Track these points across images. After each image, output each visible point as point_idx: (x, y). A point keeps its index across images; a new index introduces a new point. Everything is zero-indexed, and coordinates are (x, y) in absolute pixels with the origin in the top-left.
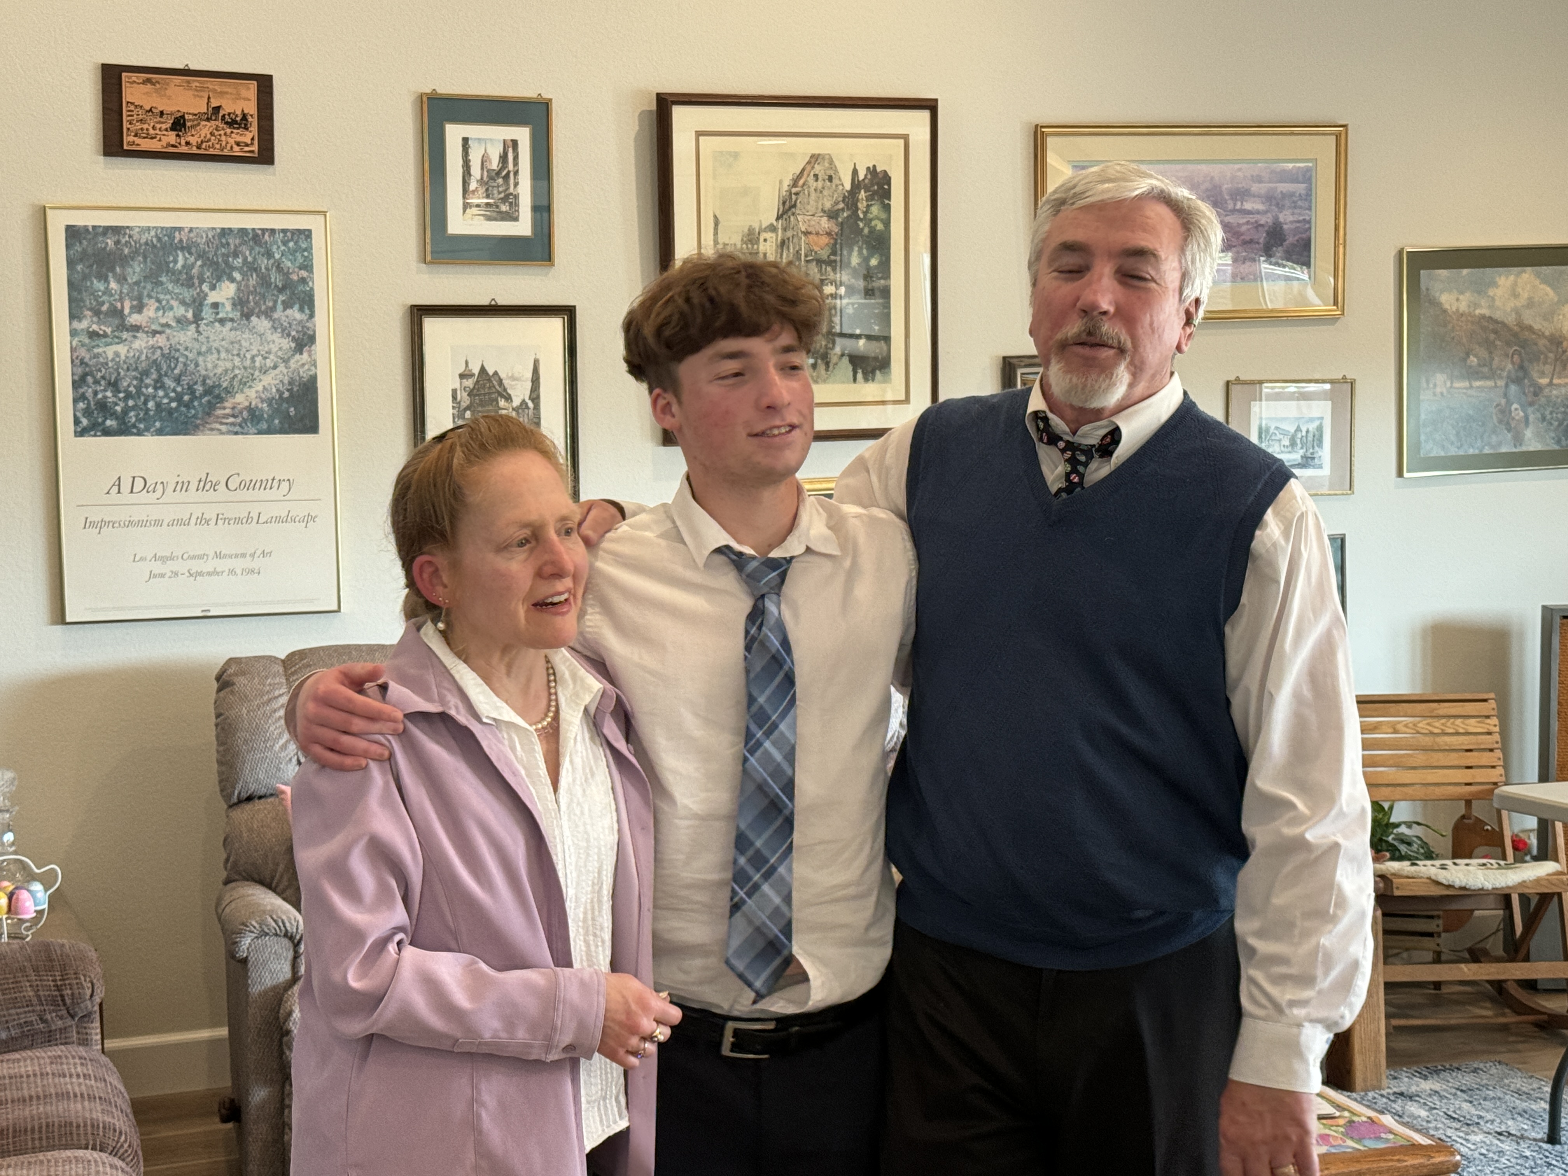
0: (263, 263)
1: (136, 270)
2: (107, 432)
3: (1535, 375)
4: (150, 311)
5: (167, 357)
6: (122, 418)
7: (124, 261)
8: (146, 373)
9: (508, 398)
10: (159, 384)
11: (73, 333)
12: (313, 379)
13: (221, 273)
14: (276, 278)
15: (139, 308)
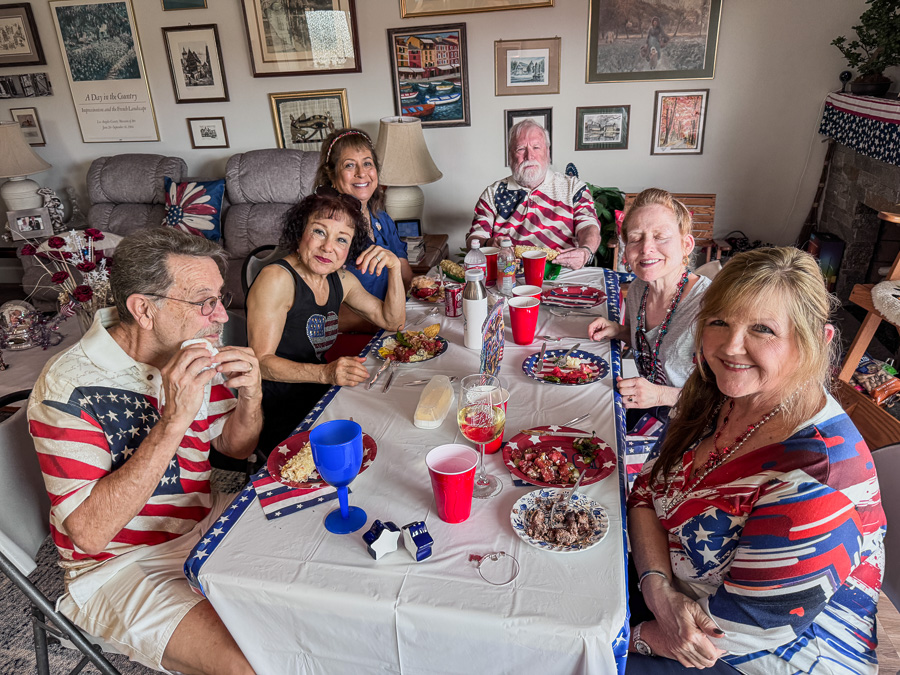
0: (113, 16)
1: (78, 22)
2: (82, 80)
3: (666, 32)
4: (85, 36)
5: (93, 52)
6: (84, 74)
7: (74, 19)
8: (88, 58)
9: (200, 62)
10: (93, 62)
11: (66, 45)
12: (136, 58)
13: (102, 21)
14: (118, 21)
15: (81, 36)
